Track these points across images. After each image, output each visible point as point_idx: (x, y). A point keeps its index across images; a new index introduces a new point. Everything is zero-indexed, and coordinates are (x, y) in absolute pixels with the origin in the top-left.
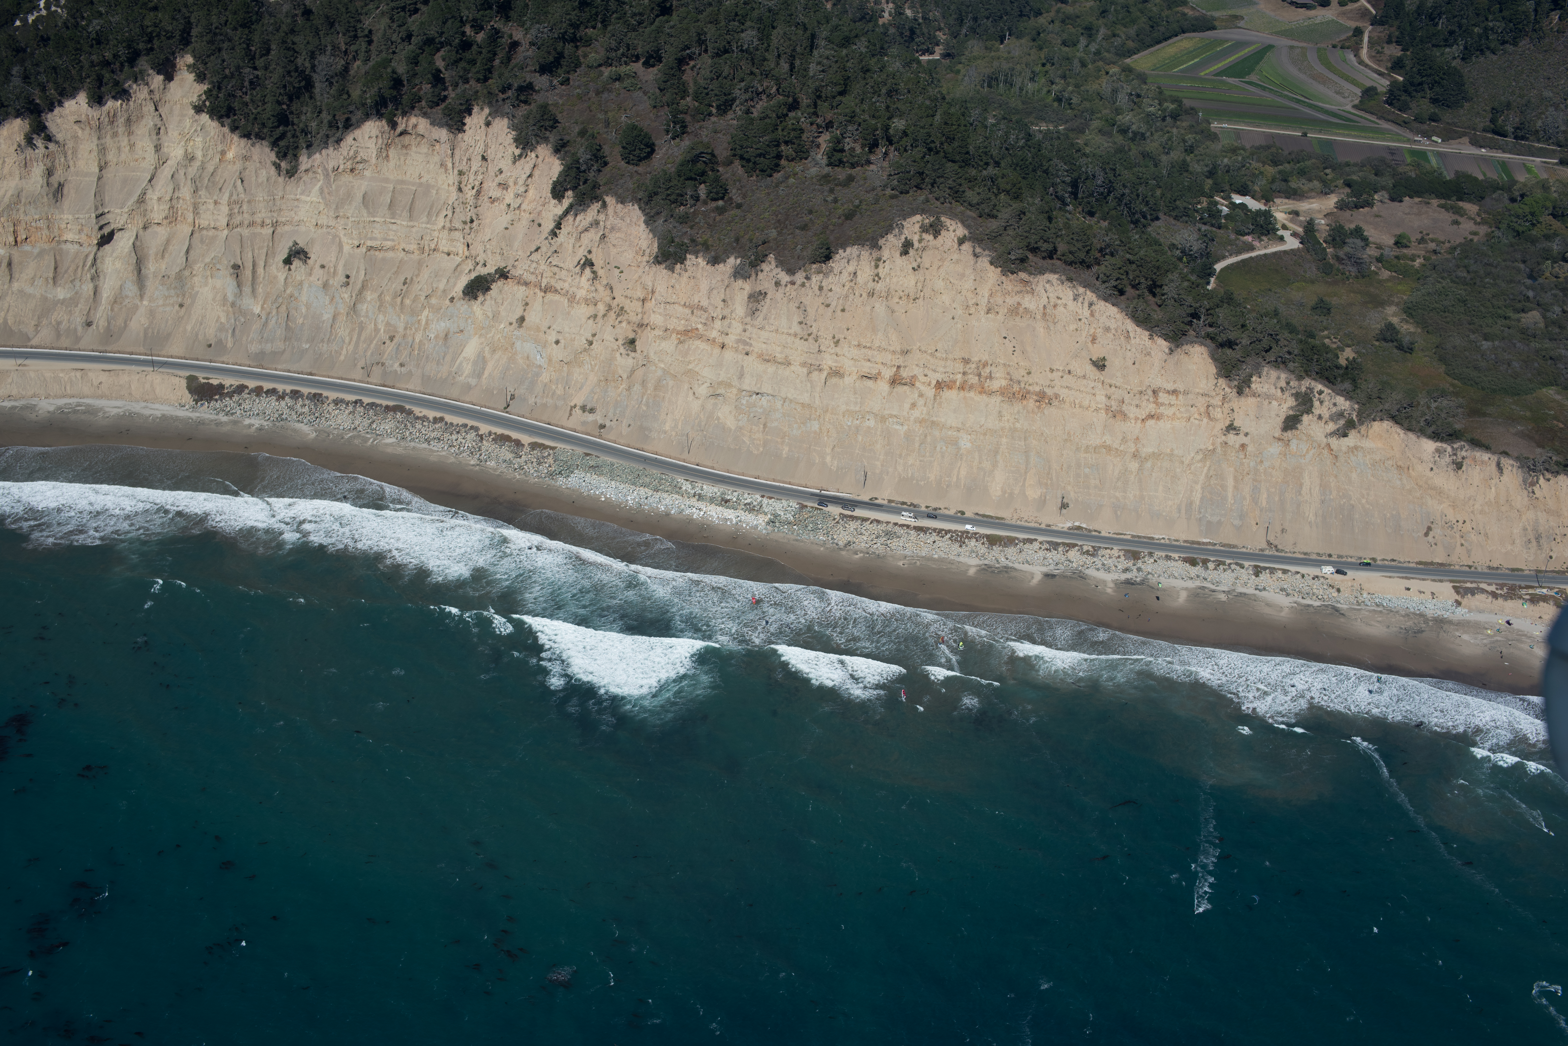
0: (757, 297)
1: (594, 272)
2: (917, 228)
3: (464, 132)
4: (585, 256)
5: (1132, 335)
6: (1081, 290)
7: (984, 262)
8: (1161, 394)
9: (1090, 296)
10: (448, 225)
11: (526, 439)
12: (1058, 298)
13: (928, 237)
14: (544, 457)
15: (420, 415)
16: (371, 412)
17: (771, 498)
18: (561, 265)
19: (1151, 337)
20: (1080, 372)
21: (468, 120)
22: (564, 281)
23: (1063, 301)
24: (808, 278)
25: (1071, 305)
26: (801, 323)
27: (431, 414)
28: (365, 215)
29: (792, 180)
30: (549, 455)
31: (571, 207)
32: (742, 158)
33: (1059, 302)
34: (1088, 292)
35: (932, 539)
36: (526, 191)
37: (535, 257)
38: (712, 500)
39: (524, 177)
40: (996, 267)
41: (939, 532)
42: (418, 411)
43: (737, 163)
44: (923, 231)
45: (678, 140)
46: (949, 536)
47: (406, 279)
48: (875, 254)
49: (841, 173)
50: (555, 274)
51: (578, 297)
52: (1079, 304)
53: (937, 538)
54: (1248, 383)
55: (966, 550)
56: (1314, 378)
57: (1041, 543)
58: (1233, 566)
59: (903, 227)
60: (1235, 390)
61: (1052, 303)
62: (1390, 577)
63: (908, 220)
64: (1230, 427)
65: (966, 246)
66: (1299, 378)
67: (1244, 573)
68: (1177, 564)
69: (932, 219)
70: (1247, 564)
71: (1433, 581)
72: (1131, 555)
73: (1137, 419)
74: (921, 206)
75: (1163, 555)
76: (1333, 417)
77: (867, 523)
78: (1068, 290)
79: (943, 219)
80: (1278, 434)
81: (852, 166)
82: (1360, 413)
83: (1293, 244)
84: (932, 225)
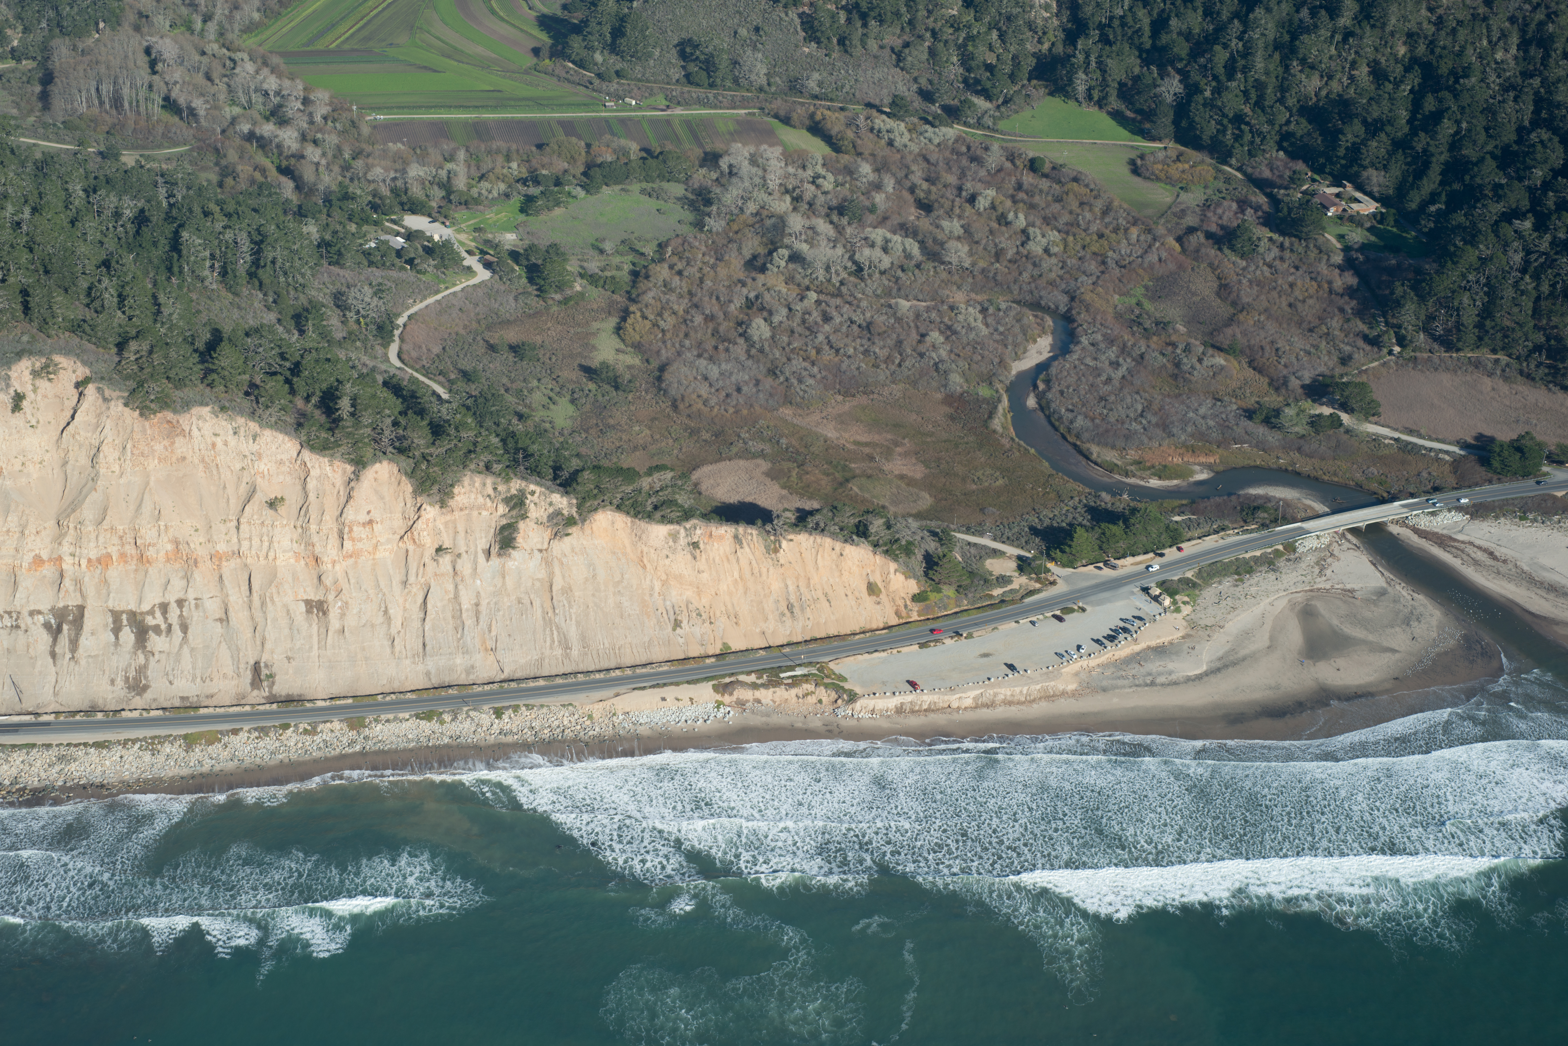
2: (27, 376)
5: (309, 464)
6: (241, 421)
7: (117, 407)
8: (355, 528)
9: (253, 426)
12: (216, 435)
13: (43, 384)
19: (331, 464)
20: (256, 519)
23: (222, 437)
25: (232, 441)
33: (218, 439)
34: (249, 423)
35: (118, 754)
40: (132, 409)
41: (125, 743)
44: (35, 378)
46: (137, 745)
52: (242, 438)
53: (124, 752)
54: (450, 495)
55: (161, 758)
56: (523, 478)
57: (249, 732)
58: (472, 713)
59: (9, 377)
60: (437, 507)
61: (209, 442)
62: (644, 688)
63: (14, 368)
64: (439, 550)
65: (91, 390)
66: (507, 480)
67: (485, 717)
68: (408, 724)
69: (43, 360)
70: (486, 708)
71: (688, 682)
72: (356, 724)
73: (334, 563)
74: (28, 347)
75: (391, 716)
76: (551, 517)
77: (35, 750)
78: (224, 423)
79: (57, 358)
80: (495, 549)
82: (580, 508)
83: (482, 274)
84: (45, 368)
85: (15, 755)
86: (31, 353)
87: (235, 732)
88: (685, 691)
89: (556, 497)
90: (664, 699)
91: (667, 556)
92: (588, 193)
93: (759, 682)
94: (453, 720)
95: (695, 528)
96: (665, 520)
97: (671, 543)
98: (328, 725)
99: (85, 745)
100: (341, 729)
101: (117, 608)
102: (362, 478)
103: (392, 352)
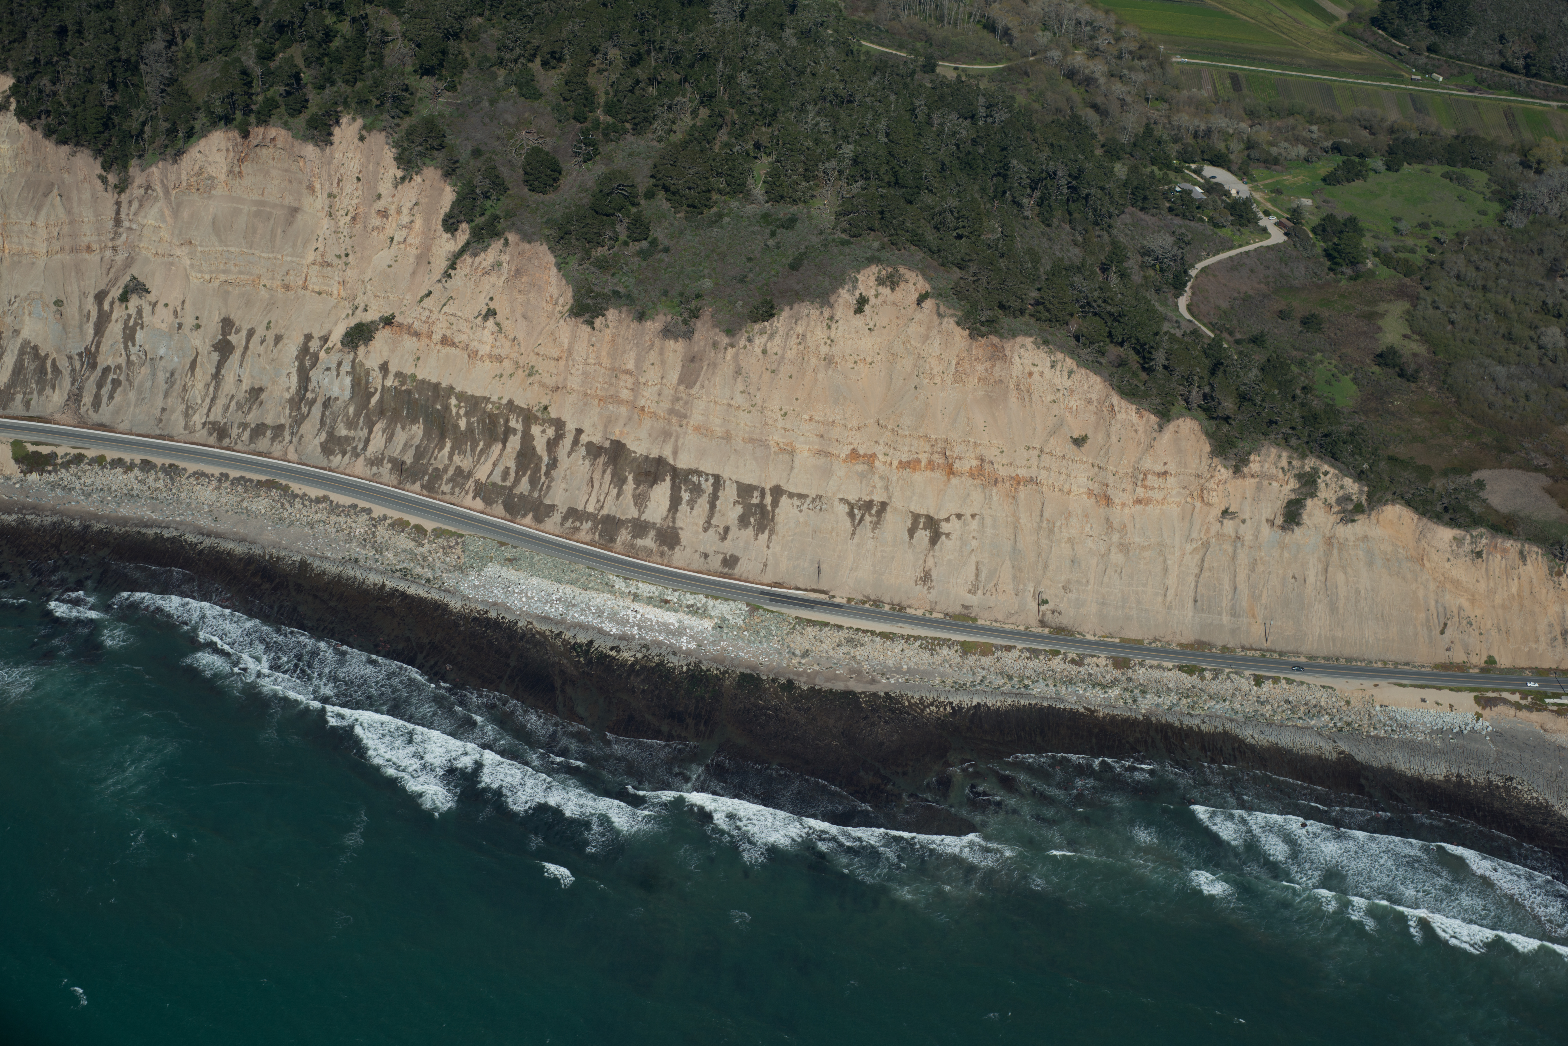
0: (692, 360)
1: (498, 324)
2: (872, 281)
3: (332, 144)
4: (487, 305)
5: (1116, 408)
6: (1060, 356)
7: (950, 324)
8: (1149, 477)
9: (1070, 363)
10: (319, 260)
11: (429, 525)
12: (1034, 365)
13: (885, 291)
14: (450, 547)
15: (300, 493)
16: (240, 489)
17: (716, 598)
18: (460, 314)
19: (1138, 411)
20: (1058, 452)
21: (336, 131)
22: (463, 333)
23: (1040, 368)
24: (750, 340)
25: (1048, 372)
26: (742, 392)
27: (314, 492)
28: (217, 243)
29: (726, 220)
30: (457, 544)
31: (468, 244)
32: (666, 189)
33: (1035, 369)
34: (1067, 359)
35: (900, 648)
36: (412, 222)
37: (427, 302)
38: (650, 600)
39: (409, 205)
40: (964, 329)
41: (907, 638)
42: (296, 487)
43: (662, 194)
44: (879, 284)
45: (590, 163)
46: (918, 643)
47: (270, 322)
48: (827, 312)
49: (783, 211)
50: (452, 324)
51: (480, 353)
52: (1058, 372)
53: (905, 646)
54: (1246, 462)
55: (938, 659)
56: (1318, 457)
57: (1021, 651)
58: (1233, 676)
59: (857, 280)
60: (1231, 471)
61: (1027, 371)
62: (1404, 686)
63: (862, 272)
64: (1225, 512)
65: (928, 304)
66: (1303, 456)
67: (1245, 683)
68: (1171, 673)
69: (890, 270)
70: (1247, 673)
71: (1451, 690)
72: (1121, 664)
73: (1123, 505)
74: (877, 254)
75: (1155, 663)
76: (1339, 501)
77: (827, 629)
78: (1044, 355)
79: (902, 270)
80: (1279, 521)
81: (795, 202)
82: (1370, 496)
83: (1277, 237)
84: (890, 277)
85: (809, 629)
86: (878, 260)
87: (1009, 648)
88: (1446, 696)
89: (1348, 482)
90: (1424, 700)
91: (1448, 560)
92: (1389, 168)
93: (1523, 702)
94: (1214, 679)
95: (1482, 537)
96: (1453, 523)
97: (1455, 547)
98: (1095, 659)
99: (873, 633)
100: (1107, 666)
101: (918, 511)
102: (1165, 429)
103: (1183, 302)
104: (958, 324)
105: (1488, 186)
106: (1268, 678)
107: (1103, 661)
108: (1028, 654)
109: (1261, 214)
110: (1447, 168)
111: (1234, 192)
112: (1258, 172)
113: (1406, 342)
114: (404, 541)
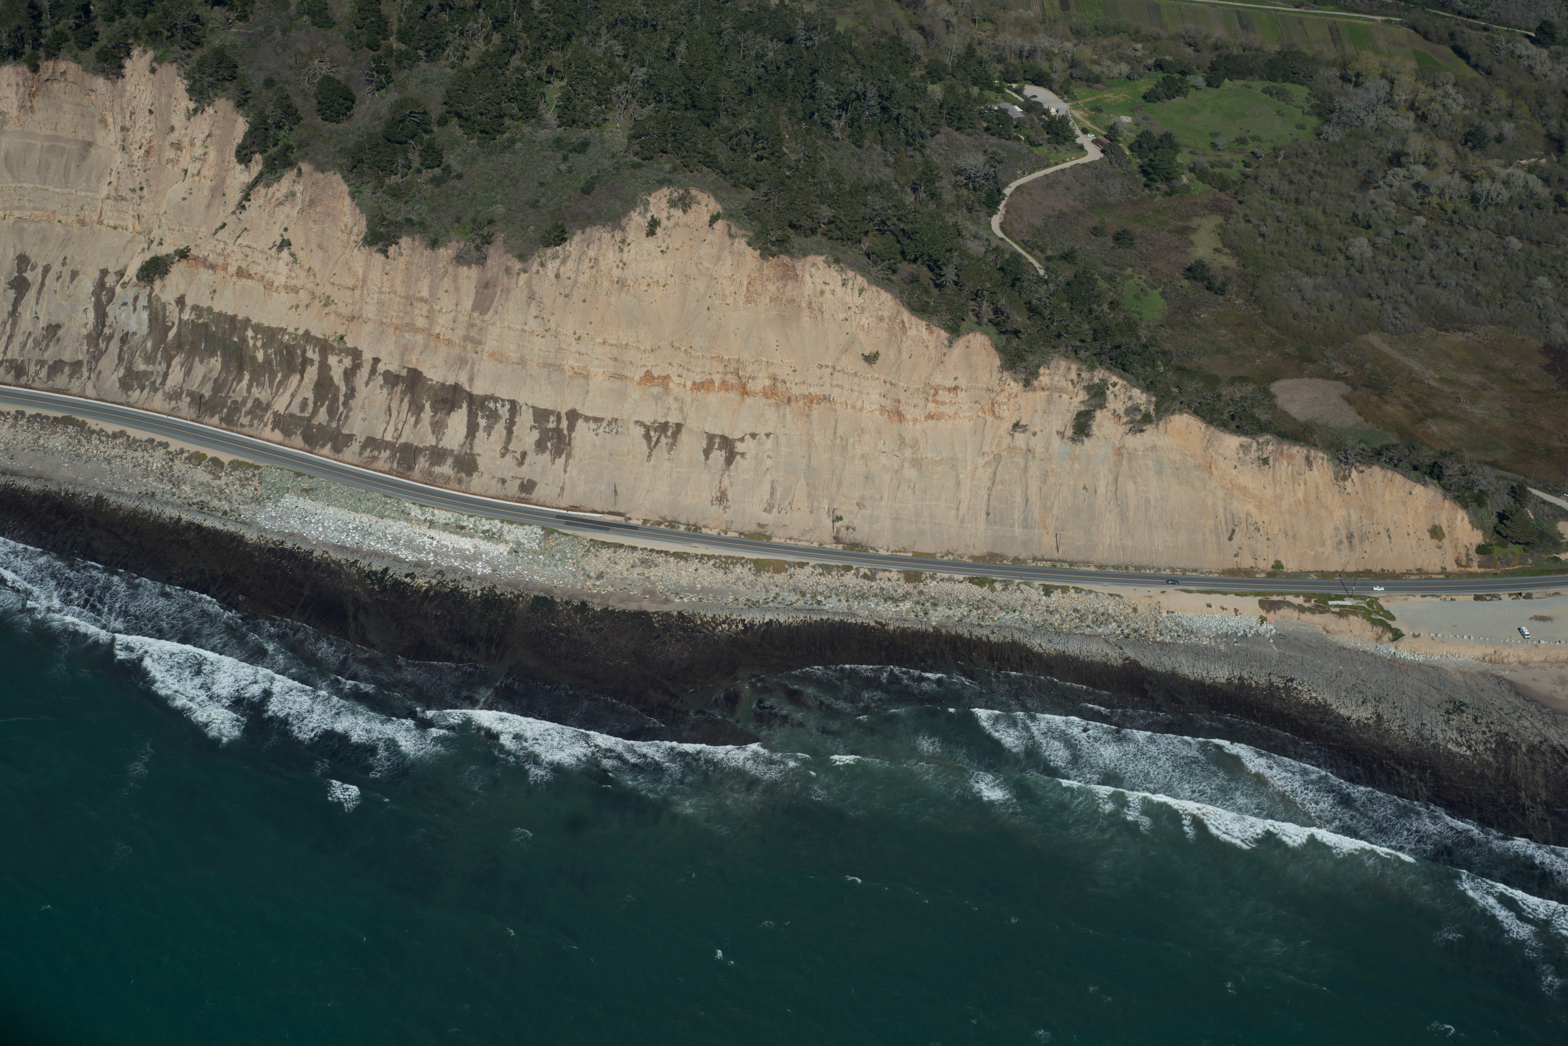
0: (486, 287)
1: (292, 255)
2: (664, 204)
3: (123, 77)
4: (282, 235)
5: (907, 325)
6: (851, 274)
7: (741, 244)
8: (940, 392)
9: (861, 280)
10: (113, 194)
11: (226, 458)
12: (825, 283)
13: (677, 213)
14: (247, 479)
15: (97, 428)
16: (36, 426)
17: (512, 523)
18: (254, 245)
19: (928, 328)
20: (850, 369)
21: (128, 63)
22: (258, 264)
23: (831, 287)
24: (542, 265)
25: (839, 290)
26: (536, 317)
27: (111, 428)
28: (9, 180)
29: (518, 145)
30: (254, 475)
31: (261, 175)
32: (459, 116)
33: (827, 288)
34: (858, 277)
35: (694, 567)
36: (205, 154)
37: (221, 234)
38: (446, 527)
39: (202, 137)
40: (754, 249)
41: (701, 558)
42: (93, 423)
43: (455, 121)
44: (671, 207)
45: (383, 91)
46: (712, 562)
47: (65, 258)
48: (618, 236)
49: (576, 135)
50: (247, 256)
51: (276, 284)
52: (849, 291)
53: (699, 565)
54: (1035, 375)
55: (731, 577)
56: (1108, 369)
57: (814, 567)
58: (1022, 586)
59: (648, 203)
60: (1021, 384)
61: (819, 290)
62: (1190, 592)
63: (653, 195)
64: (1016, 426)
65: (720, 225)
66: (1092, 368)
67: (1034, 593)
68: (962, 586)
69: (681, 192)
70: (1037, 583)
71: (1237, 594)
72: (912, 577)
73: (915, 420)
74: (669, 176)
75: (946, 576)
76: (1128, 412)
77: (622, 550)
78: (835, 274)
79: (694, 192)
80: (1069, 432)
81: (587, 126)
82: (1158, 406)
83: (1094, 154)
84: (682, 199)
85: (604, 551)
86: (669, 183)
87: (802, 565)
88: (1232, 601)
89: (1136, 392)
90: (1209, 606)
91: (1235, 467)
92: (1209, 84)
93: (1306, 605)
94: (1004, 590)
95: (1268, 444)
96: (1239, 430)
97: (1241, 455)
98: (887, 573)
99: (667, 553)
100: (898, 580)
101: (712, 432)
102: (955, 345)
103: (996, 221)
104: (749, 244)
105: (1307, 100)
106: (1057, 588)
107: (894, 575)
108: (820, 570)
109: (1078, 132)
110: (1268, 84)
111: (1053, 111)
112: (1079, 90)
113: (1217, 256)
114: (201, 475)
